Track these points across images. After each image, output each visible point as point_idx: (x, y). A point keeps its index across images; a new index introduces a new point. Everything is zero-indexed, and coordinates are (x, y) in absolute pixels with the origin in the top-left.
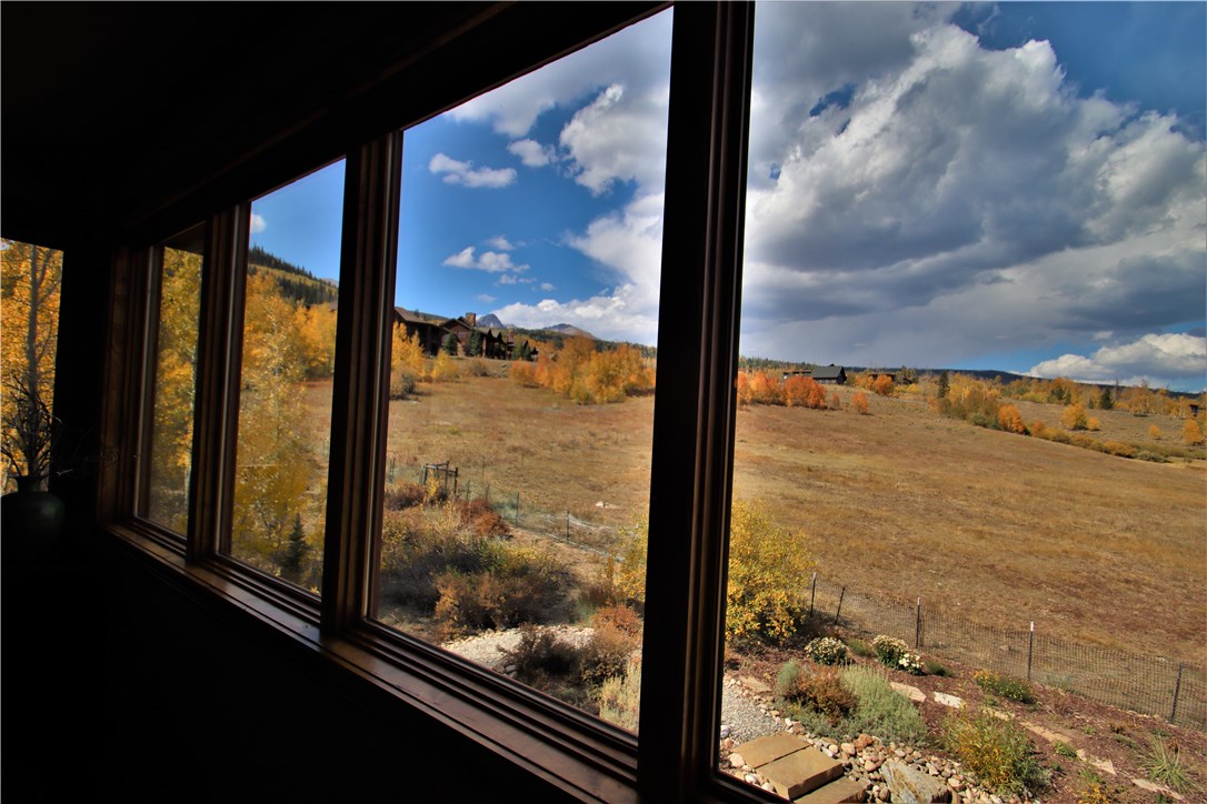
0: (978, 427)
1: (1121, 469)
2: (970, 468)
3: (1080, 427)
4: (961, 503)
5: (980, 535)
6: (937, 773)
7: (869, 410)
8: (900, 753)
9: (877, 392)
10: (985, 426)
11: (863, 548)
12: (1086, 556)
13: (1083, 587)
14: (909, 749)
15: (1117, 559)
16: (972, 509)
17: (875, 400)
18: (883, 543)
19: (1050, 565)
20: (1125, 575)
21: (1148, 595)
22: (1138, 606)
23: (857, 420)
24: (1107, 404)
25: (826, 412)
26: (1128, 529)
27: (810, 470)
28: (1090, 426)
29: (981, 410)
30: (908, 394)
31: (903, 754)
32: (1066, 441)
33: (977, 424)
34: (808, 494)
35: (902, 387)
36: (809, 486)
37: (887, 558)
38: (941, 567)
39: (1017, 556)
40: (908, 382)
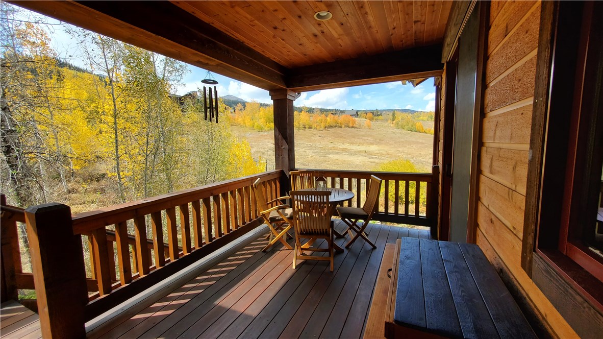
0: (409, 132)
7: (371, 127)
9: (370, 120)
10: (412, 131)
23: (369, 131)
25: (357, 129)
29: (409, 125)
30: (379, 120)
35: (376, 117)
40: (378, 115)
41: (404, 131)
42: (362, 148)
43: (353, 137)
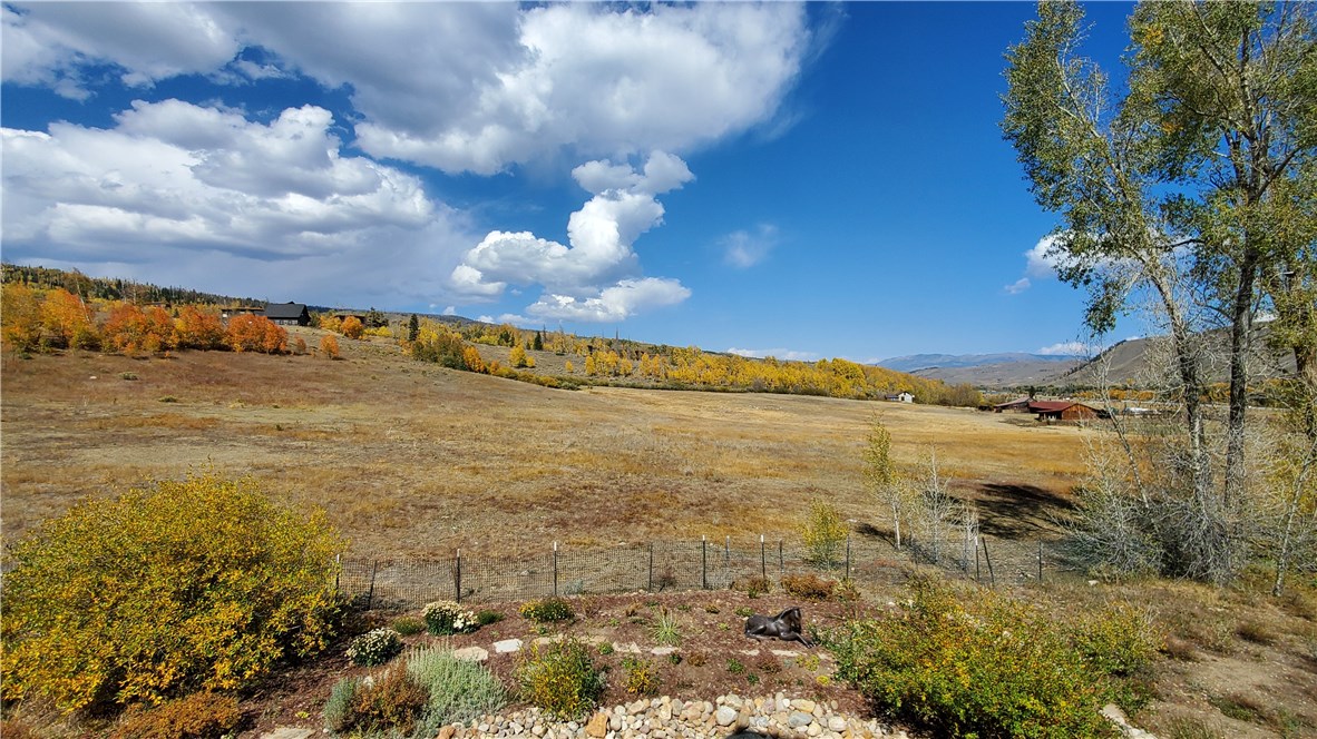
0: (448, 369)
1: (555, 398)
2: (448, 409)
3: (522, 366)
4: (449, 442)
5: (475, 471)
6: (522, 729)
7: (340, 355)
8: (483, 727)
9: (346, 335)
10: (454, 367)
11: (371, 509)
12: (554, 473)
13: (559, 499)
14: (491, 718)
15: (573, 471)
16: (461, 447)
17: (344, 343)
18: (391, 499)
19: (533, 486)
20: (583, 483)
21: (599, 495)
22: (597, 505)
23: (328, 366)
24: (538, 346)
25: (288, 358)
26: (572, 445)
27: (279, 429)
28: (528, 364)
29: (450, 352)
30: (379, 338)
31: (487, 727)
32: (515, 377)
33: (447, 366)
34: (286, 459)
35: (372, 330)
36: (285, 449)
37: (398, 515)
38: (451, 510)
39: (508, 484)
40: (378, 325)
41: (436, 368)
42: (268, 416)
43: (270, 381)
